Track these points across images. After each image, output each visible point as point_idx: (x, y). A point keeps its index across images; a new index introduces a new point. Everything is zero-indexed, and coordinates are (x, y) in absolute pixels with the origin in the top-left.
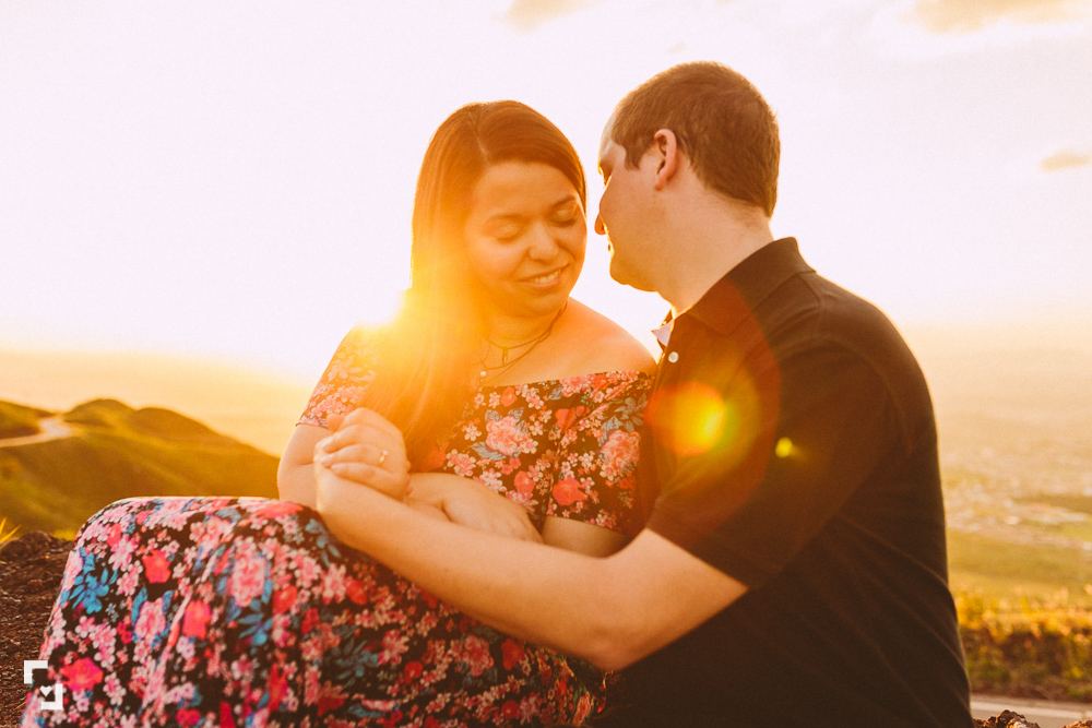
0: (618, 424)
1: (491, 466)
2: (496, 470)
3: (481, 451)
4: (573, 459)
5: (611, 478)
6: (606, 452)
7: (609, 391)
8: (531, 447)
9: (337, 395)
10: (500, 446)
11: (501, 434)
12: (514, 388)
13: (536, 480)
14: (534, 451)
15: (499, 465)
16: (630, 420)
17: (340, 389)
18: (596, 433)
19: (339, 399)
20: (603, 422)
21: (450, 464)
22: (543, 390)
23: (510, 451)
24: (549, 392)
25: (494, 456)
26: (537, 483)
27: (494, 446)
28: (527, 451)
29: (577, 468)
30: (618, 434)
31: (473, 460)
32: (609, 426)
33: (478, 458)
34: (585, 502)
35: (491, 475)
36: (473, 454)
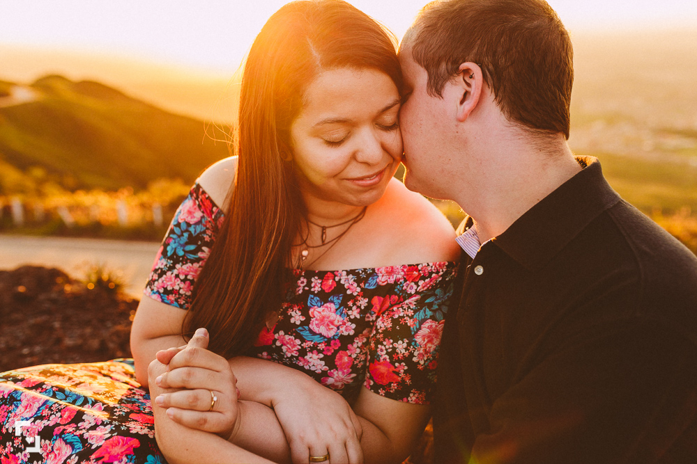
0: (429, 313)
1: (314, 349)
2: (319, 352)
3: (305, 334)
4: (388, 344)
5: (422, 362)
6: (419, 339)
7: (421, 283)
8: (349, 330)
9: (175, 272)
10: (322, 330)
11: (322, 320)
12: (334, 274)
13: (354, 356)
14: (352, 333)
15: (321, 346)
16: (439, 309)
17: (178, 266)
18: (410, 322)
19: (177, 276)
20: (415, 311)
21: (278, 344)
22: (361, 277)
23: (331, 334)
24: (365, 280)
25: (317, 339)
26: (355, 359)
27: (316, 330)
28: (345, 333)
29: (392, 353)
30: (429, 323)
31: (298, 342)
32: (421, 315)
33: (303, 340)
34: (398, 383)
35: (315, 356)
36: (298, 336)
